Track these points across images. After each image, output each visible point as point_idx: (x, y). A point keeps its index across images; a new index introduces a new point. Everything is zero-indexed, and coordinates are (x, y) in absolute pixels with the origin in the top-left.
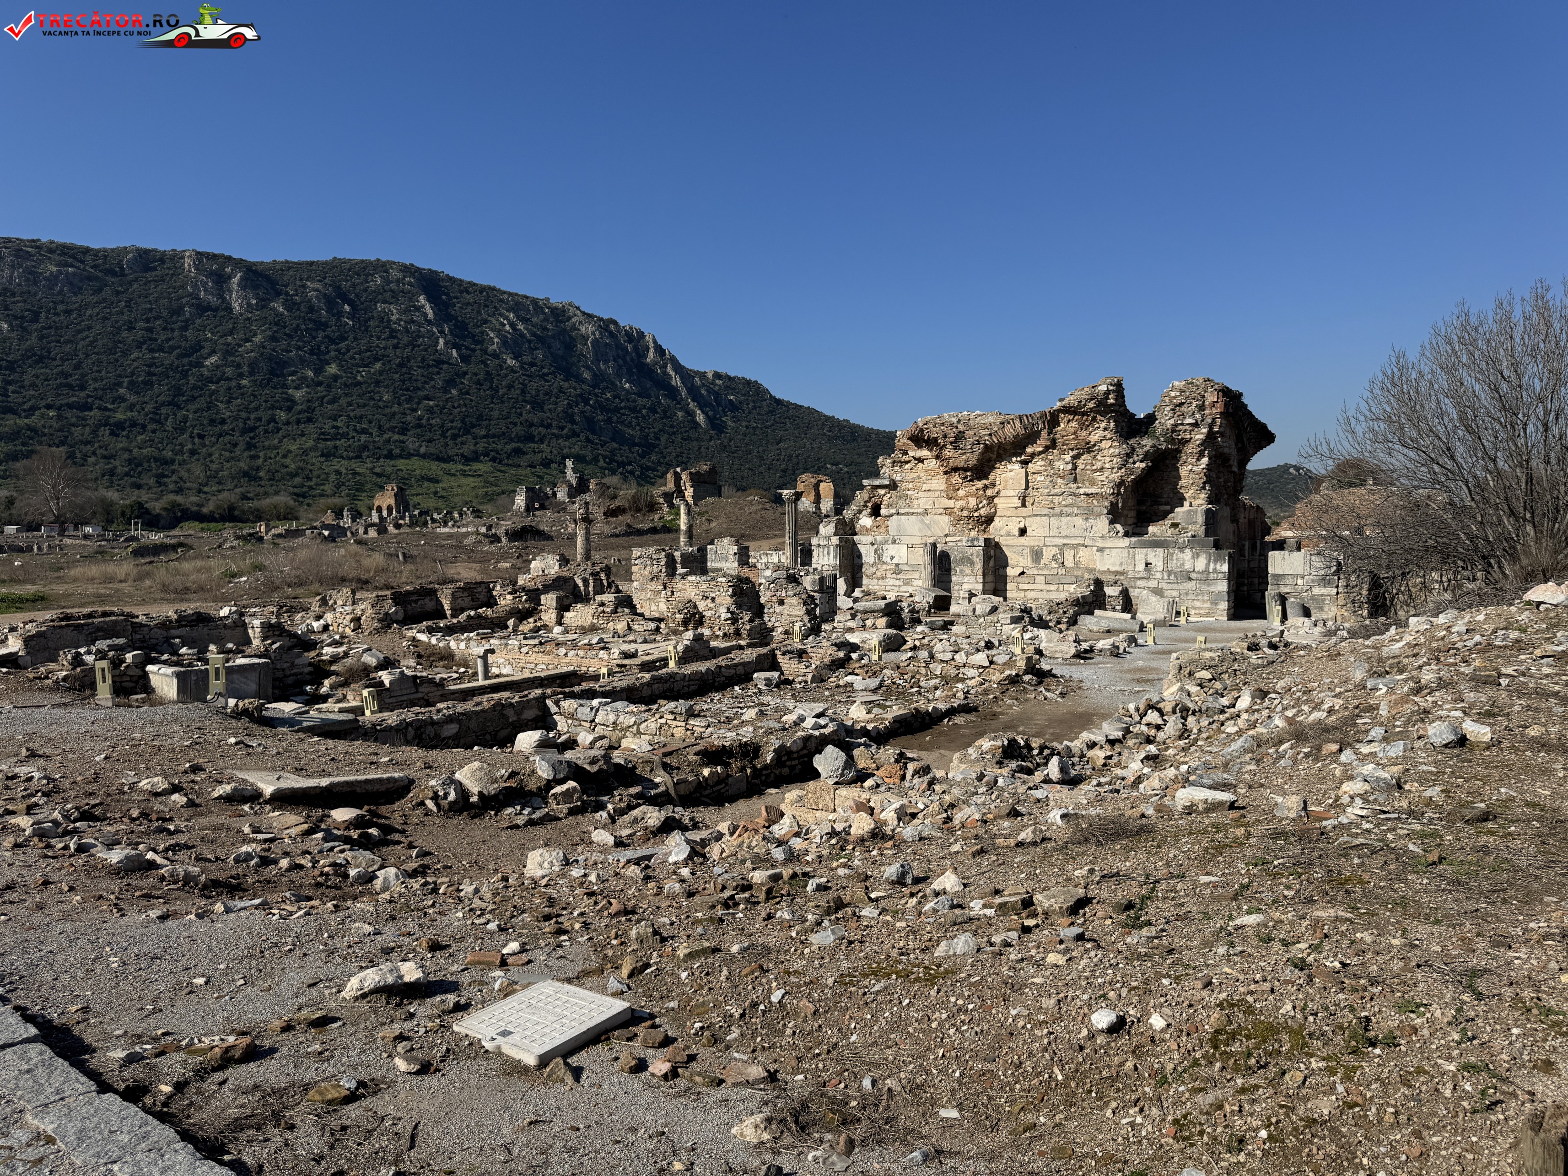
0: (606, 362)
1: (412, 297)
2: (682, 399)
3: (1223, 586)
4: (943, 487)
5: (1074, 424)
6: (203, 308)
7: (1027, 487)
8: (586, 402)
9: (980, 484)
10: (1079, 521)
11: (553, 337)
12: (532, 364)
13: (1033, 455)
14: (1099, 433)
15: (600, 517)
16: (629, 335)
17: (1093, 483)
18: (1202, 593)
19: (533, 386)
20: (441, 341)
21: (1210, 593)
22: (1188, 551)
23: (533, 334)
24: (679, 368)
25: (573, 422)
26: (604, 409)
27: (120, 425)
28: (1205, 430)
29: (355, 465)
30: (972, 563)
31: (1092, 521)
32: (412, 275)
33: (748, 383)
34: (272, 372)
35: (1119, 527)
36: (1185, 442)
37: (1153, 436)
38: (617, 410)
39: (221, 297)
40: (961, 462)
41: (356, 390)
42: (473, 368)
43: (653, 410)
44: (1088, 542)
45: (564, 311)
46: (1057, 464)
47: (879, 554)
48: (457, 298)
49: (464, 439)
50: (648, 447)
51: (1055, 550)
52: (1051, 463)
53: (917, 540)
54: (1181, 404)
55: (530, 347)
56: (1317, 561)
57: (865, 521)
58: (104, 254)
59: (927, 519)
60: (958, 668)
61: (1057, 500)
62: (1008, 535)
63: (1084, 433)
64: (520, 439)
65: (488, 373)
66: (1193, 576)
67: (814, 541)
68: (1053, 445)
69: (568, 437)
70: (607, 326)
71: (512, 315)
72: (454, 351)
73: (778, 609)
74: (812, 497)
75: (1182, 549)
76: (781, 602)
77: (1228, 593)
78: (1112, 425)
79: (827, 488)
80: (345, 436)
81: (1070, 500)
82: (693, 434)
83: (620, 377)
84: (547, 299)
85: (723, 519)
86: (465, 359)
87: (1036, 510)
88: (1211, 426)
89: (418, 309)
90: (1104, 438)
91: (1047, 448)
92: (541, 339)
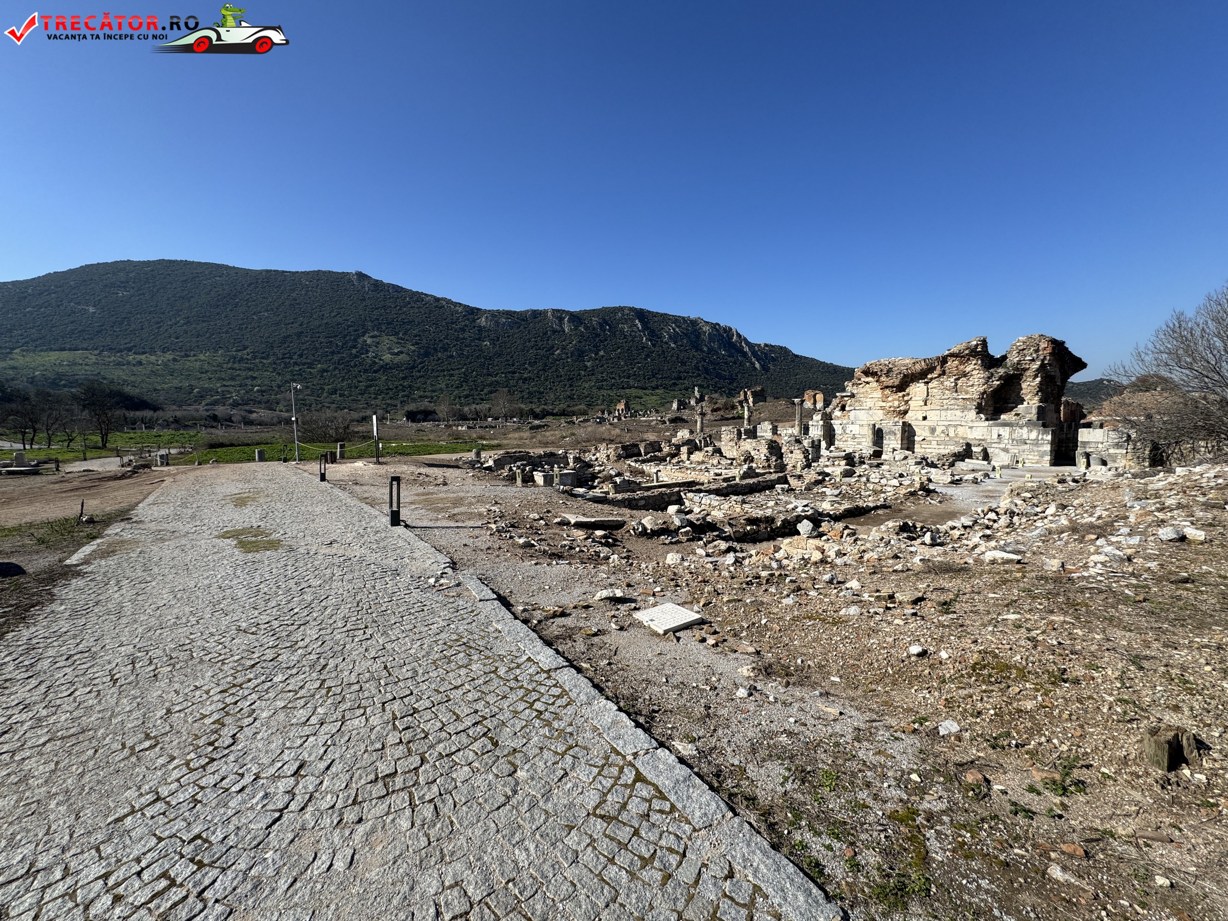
0: (714, 342)
1: (633, 321)
2: (749, 357)
3: (1048, 448)
4: (880, 396)
5: (956, 362)
6: (554, 331)
7: (928, 395)
8: (705, 361)
9: (901, 394)
10: (958, 413)
11: (691, 333)
12: (682, 346)
13: (932, 379)
14: (972, 366)
15: (709, 412)
16: (725, 329)
17: (967, 393)
18: (1034, 451)
19: (681, 355)
20: (644, 338)
21: (1038, 451)
22: (1025, 428)
23: (683, 332)
24: (748, 343)
25: (699, 370)
26: (712, 363)
27: (525, 379)
28: (1039, 363)
29: (609, 392)
30: (895, 434)
31: (966, 413)
32: (633, 311)
33: (781, 347)
34: (579, 355)
35: (982, 416)
36: (1026, 370)
37: (1005, 367)
38: (719, 363)
39: (561, 326)
40: (890, 383)
41: (610, 361)
42: (657, 349)
43: (735, 363)
44: (963, 423)
45: (696, 321)
46: (945, 383)
47: (844, 429)
48: (651, 319)
49: (652, 379)
50: (732, 380)
51: (943, 428)
52: (942, 383)
53: (865, 423)
54: (1024, 349)
55: (681, 338)
56: (1113, 435)
57: (837, 413)
58: (520, 313)
59: (871, 412)
60: (882, 486)
61: (945, 402)
62: (916, 420)
63: (962, 367)
65: (663, 351)
66: (1028, 442)
67: (810, 423)
68: (944, 373)
69: (696, 377)
70: (715, 326)
71: (673, 325)
72: (649, 342)
73: (790, 455)
74: (812, 401)
75: (1021, 427)
76: (792, 452)
77: (1051, 451)
78: (979, 362)
79: (820, 397)
80: (606, 380)
81: (953, 402)
82: (754, 373)
83: (720, 349)
84: (689, 317)
85: (767, 412)
86: (654, 345)
87: (933, 407)
88: (1043, 361)
89: (635, 325)
90: (975, 369)
91: (940, 375)
92: (686, 334)
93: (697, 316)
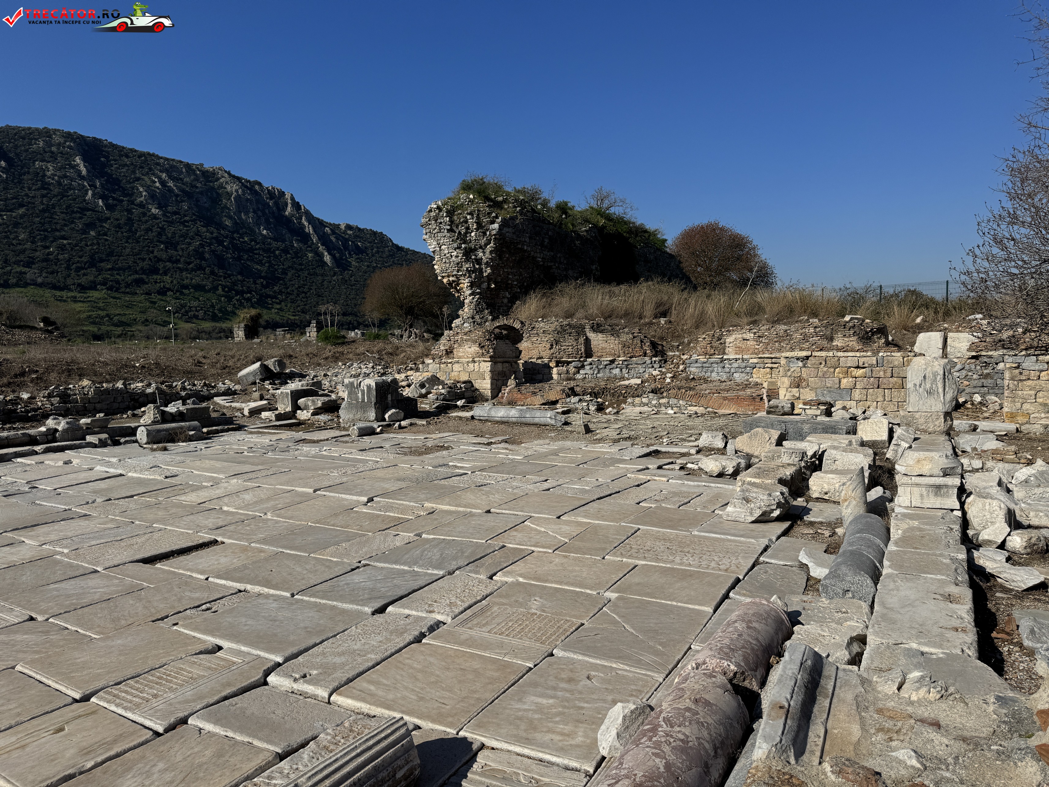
0: (247, 213)
1: (68, 157)
2: (313, 243)
8: (220, 243)
11: (201, 193)
12: (175, 213)
16: (270, 193)
19: (170, 230)
20: (90, 193)
23: (183, 191)
24: (311, 219)
32: (73, 140)
33: (375, 233)
38: (251, 250)
42: (116, 214)
43: (285, 251)
45: (214, 174)
48: (115, 160)
49: (89, 270)
50: (272, 279)
55: (176, 200)
64: (143, 271)
65: (129, 219)
69: (192, 270)
70: (251, 186)
71: (164, 175)
72: (100, 201)
82: (319, 271)
83: (259, 225)
84: (202, 165)
86: (109, 207)
89: (74, 167)
92: (189, 195)
93: (216, 165)
